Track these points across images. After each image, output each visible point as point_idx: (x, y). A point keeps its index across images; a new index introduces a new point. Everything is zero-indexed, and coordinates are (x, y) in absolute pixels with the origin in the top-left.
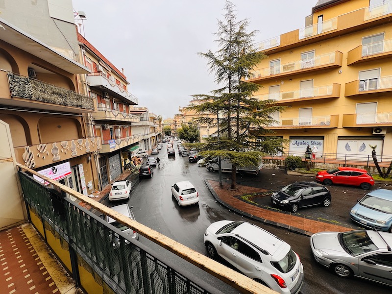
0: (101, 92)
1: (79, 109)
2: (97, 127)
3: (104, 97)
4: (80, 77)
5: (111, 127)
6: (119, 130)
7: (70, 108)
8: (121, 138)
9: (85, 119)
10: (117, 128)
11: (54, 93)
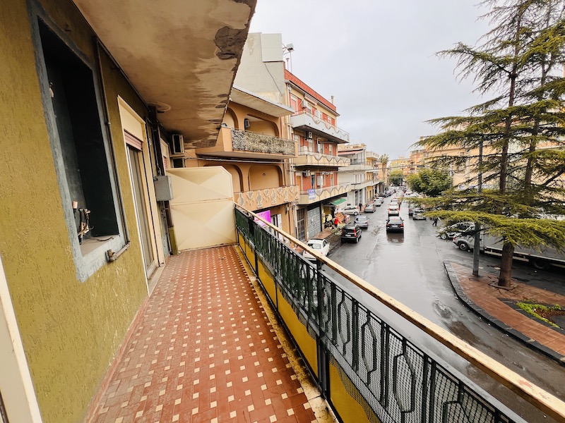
0: (304, 133)
1: (281, 155)
2: (298, 174)
3: (307, 138)
4: (285, 119)
5: (313, 173)
6: (322, 177)
7: (274, 155)
8: (323, 187)
9: (286, 166)
10: (319, 174)
11: (261, 142)
